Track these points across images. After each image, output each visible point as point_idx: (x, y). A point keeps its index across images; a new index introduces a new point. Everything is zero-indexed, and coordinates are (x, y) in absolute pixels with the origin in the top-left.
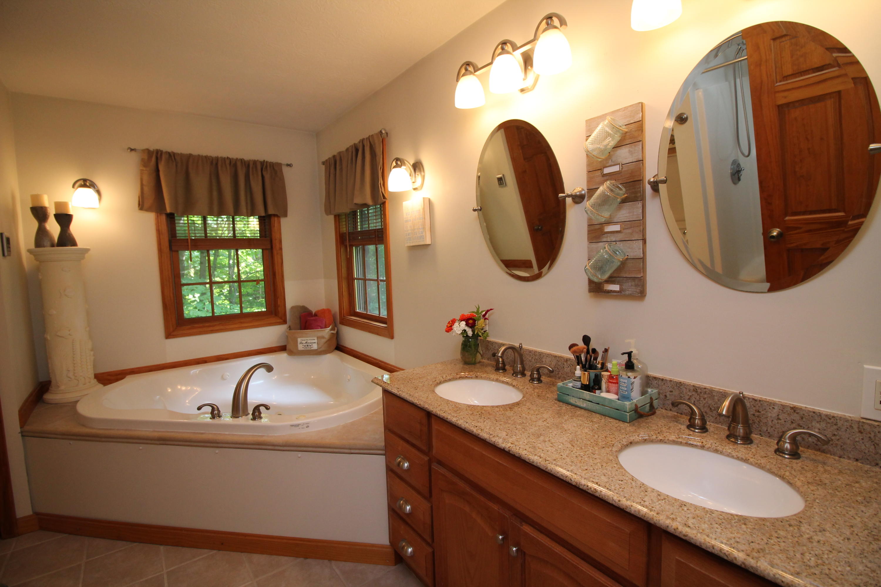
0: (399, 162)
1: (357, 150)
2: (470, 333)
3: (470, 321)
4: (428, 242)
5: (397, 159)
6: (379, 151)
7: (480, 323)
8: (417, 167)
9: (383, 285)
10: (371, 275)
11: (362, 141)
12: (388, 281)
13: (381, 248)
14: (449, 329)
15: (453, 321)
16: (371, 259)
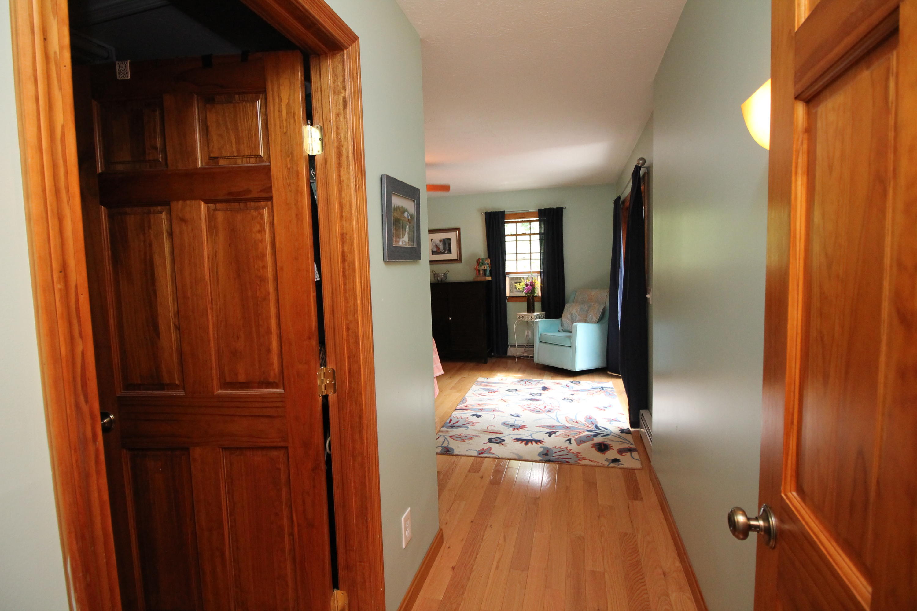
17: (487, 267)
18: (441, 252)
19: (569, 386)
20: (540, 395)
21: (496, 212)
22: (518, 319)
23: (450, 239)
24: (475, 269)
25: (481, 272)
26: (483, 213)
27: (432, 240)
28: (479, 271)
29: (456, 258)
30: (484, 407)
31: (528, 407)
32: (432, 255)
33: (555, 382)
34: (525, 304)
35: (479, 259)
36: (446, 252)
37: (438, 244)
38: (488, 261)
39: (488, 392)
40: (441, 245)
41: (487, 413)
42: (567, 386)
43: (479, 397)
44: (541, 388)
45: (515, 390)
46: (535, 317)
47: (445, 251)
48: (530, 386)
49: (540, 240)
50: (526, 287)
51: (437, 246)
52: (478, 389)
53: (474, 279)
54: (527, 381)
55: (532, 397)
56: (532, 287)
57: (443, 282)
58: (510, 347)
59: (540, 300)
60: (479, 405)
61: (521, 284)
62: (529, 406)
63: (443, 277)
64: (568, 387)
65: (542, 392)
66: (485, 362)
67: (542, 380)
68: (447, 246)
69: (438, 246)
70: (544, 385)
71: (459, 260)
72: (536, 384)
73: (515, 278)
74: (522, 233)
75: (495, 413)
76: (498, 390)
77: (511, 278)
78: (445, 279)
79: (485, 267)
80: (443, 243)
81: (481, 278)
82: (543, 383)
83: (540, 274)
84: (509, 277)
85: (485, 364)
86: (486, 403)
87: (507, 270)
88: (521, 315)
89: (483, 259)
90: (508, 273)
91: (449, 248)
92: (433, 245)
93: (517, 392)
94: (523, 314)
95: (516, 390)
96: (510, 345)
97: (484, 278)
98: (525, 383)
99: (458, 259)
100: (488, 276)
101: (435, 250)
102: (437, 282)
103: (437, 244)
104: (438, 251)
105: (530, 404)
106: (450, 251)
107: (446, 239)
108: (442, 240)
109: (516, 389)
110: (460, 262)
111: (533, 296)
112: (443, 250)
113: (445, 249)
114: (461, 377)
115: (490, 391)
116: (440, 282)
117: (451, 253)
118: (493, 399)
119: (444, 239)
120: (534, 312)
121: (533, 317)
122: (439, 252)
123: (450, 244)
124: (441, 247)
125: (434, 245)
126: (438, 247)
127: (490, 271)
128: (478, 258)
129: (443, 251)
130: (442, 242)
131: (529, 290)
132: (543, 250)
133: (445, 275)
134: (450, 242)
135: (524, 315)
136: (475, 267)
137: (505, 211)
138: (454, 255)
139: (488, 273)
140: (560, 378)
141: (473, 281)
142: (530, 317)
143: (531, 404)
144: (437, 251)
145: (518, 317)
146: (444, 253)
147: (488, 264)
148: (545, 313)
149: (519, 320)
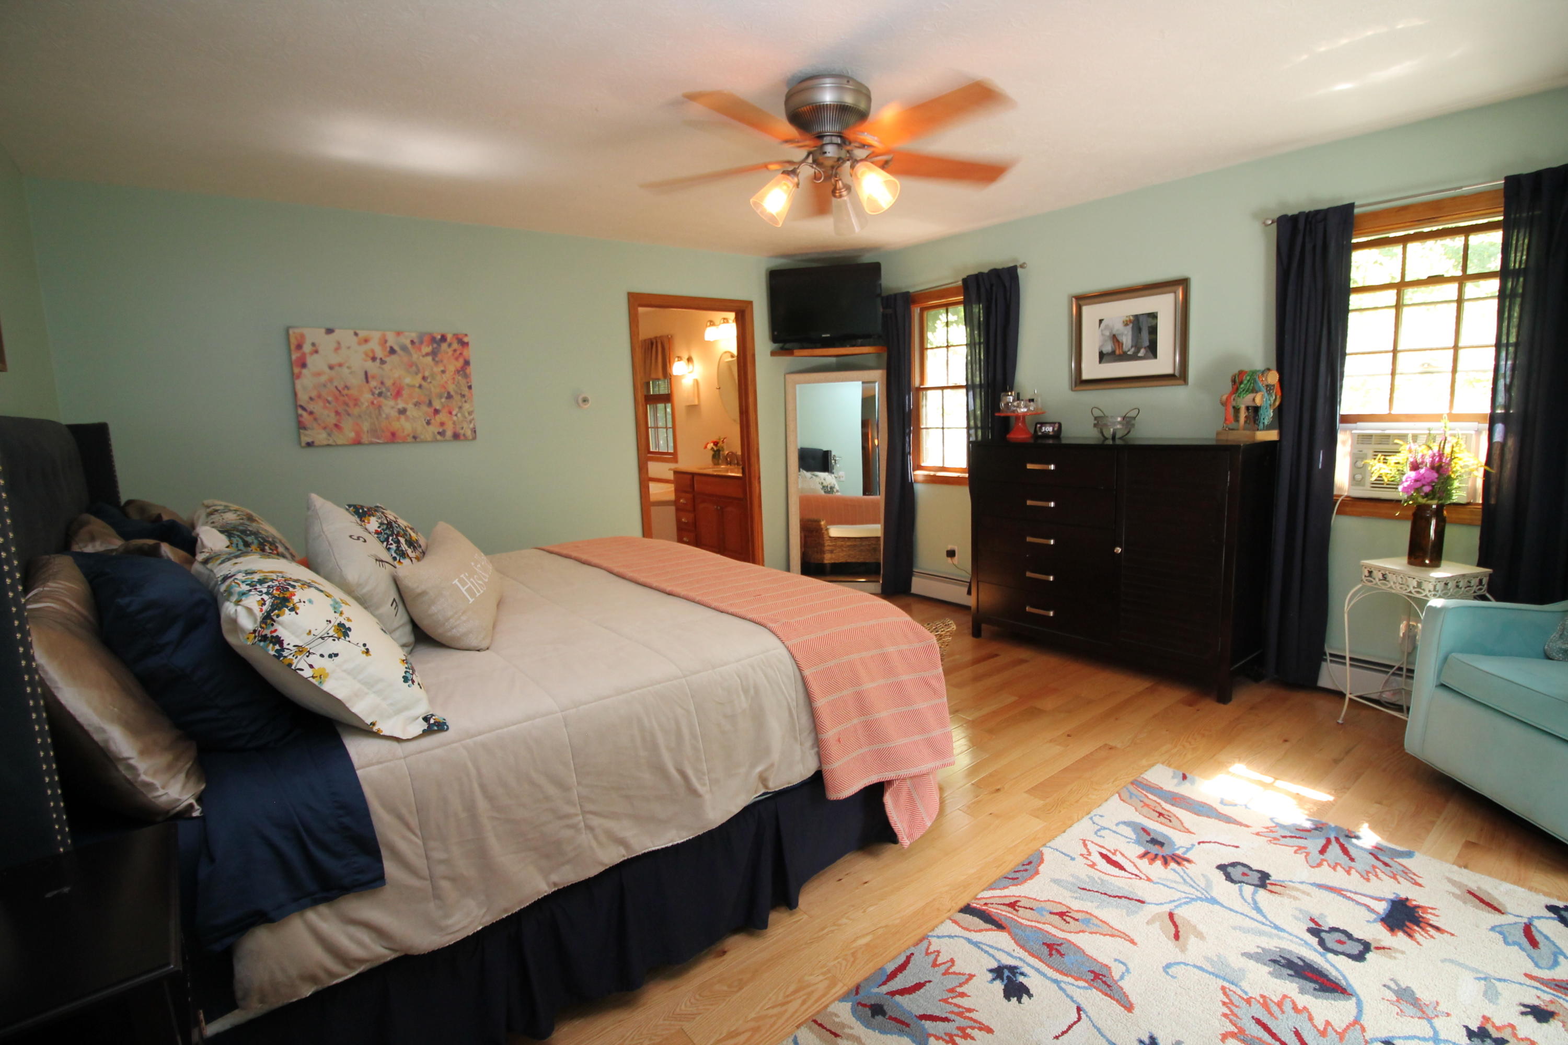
0: (680, 358)
1: (652, 344)
2: (715, 448)
3: (716, 444)
4: (696, 403)
5: (678, 357)
6: (667, 346)
7: (720, 444)
8: (690, 360)
9: (670, 431)
10: (661, 423)
11: (656, 338)
12: (674, 427)
13: (669, 405)
14: (706, 447)
15: (708, 443)
16: (660, 414)
17: (1266, 401)
18: (1125, 353)
19: (1538, 937)
20: (1356, 949)
21: (1317, 212)
22: (1362, 580)
23: (1154, 316)
24: (1224, 404)
25: (1243, 414)
26: (1270, 222)
27: (1101, 321)
28: (1237, 410)
29: (1169, 370)
30: (1072, 937)
31: (1258, 1022)
32: (1100, 362)
33: (1473, 887)
34: (1403, 531)
35: (1241, 373)
36: (1140, 355)
37: (1118, 330)
38: (1273, 378)
39: (1142, 850)
40: (1126, 335)
41: (1056, 981)
42: (1528, 931)
43: (1093, 865)
44: (1382, 908)
45: (1255, 877)
46: (1435, 587)
47: (1138, 351)
48: (1338, 878)
49: (1503, 296)
50: (1413, 474)
51: (1115, 338)
52: (1117, 824)
53: (1218, 434)
54: (1337, 839)
55: (1311, 952)
56: (1436, 475)
57: (1118, 442)
58: (1331, 661)
59: (1478, 518)
60: (1061, 915)
61: (1392, 459)
62: (1266, 1019)
63: (1119, 426)
64: (1534, 943)
65: (1378, 933)
66: (1224, 698)
67: (1409, 854)
68: (1145, 336)
69: (1120, 338)
70: (1405, 890)
71: (1180, 376)
72: (1374, 867)
73: (1377, 435)
74: (1425, 277)
75: (1093, 999)
76: (1187, 856)
77: (1359, 435)
78: (1126, 435)
79: (1254, 400)
80: (1133, 328)
81: (1241, 435)
82: (1406, 872)
83: (1487, 426)
84: (1354, 432)
85: (1221, 706)
86: (1096, 912)
87: (1346, 407)
88: (1379, 569)
89: (1254, 373)
90: (1346, 419)
91: (1150, 341)
92: (1103, 335)
93: (1261, 892)
94: (1385, 569)
95: (1263, 879)
96: (1331, 655)
97: (1248, 432)
98: (1323, 851)
99: (1177, 374)
100: (1269, 428)
101: (1108, 348)
102: (1100, 442)
103: (1114, 332)
104: (1117, 352)
105: (1279, 1005)
106: (1152, 350)
107: (1143, 314)
108: (1132, 318)
109: (1266, 870)
110: (1181, 382)
111: (1440, 507)
112: (1132, 347)
113: (1137, 346)
114: (1100, 744)
115: (1154, 849)
116: (1110, 442)
117: (1155, 356)
118: (1139, 901)
119: (1137, 317)
120: (1436, 562)
121: (1425, 585)
122: (1120, 355)
123: (1153, 331)
124: (1127, 341)
125: (1107, 333)
126: (1118, 341)
127: (1280, 411)
128: (1236, 371)
129: (1133, 349)
130: (1131, 325)
131: (1423, 485)
132: (1514, 332)
133: (1128, 421)
134: (1154, 323)
135: (1394, 572)
136: (1224, 398)
137: (1356, 204)
138: (1164, 363)
139: (1268, 415)
140: (1507, 864)
141: (1214, 443)
142: (1415, 584)
143: (1288, 1006)
144: (1113, 352)
145: (1367, 574)
146: (1134, 357)
147: (1269, 388)
148: (1489, 571)
149: (1369, 584)
